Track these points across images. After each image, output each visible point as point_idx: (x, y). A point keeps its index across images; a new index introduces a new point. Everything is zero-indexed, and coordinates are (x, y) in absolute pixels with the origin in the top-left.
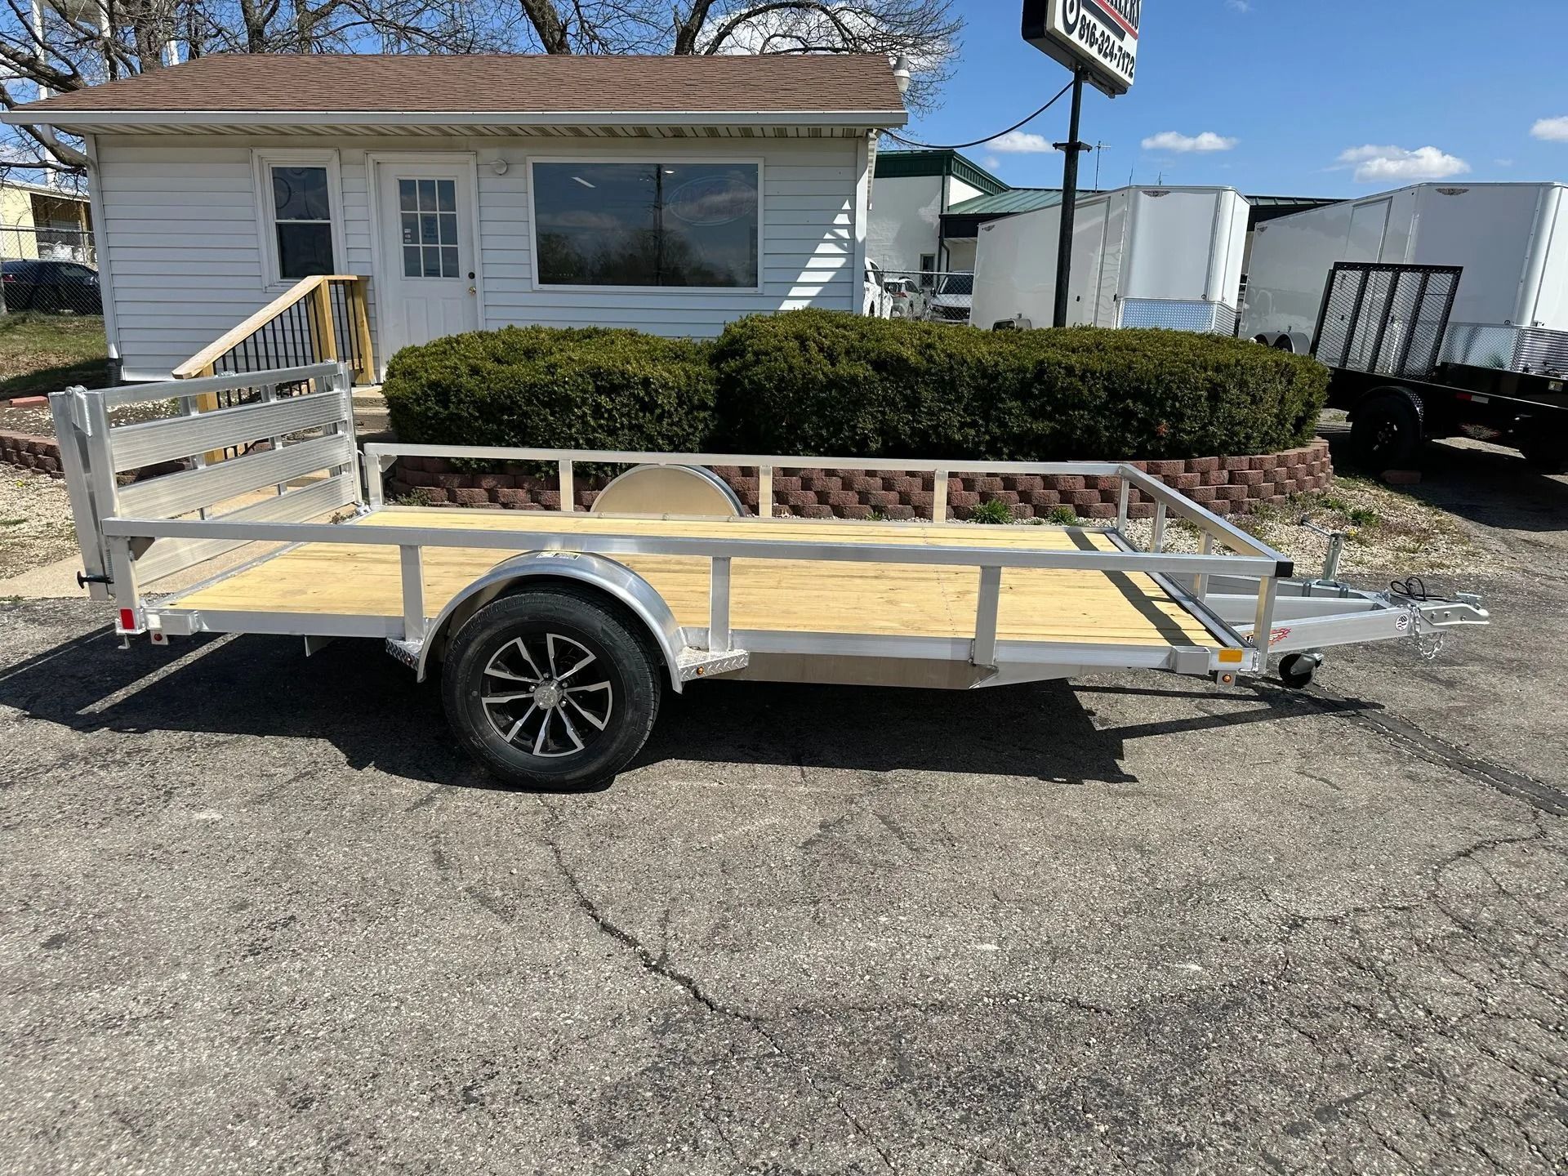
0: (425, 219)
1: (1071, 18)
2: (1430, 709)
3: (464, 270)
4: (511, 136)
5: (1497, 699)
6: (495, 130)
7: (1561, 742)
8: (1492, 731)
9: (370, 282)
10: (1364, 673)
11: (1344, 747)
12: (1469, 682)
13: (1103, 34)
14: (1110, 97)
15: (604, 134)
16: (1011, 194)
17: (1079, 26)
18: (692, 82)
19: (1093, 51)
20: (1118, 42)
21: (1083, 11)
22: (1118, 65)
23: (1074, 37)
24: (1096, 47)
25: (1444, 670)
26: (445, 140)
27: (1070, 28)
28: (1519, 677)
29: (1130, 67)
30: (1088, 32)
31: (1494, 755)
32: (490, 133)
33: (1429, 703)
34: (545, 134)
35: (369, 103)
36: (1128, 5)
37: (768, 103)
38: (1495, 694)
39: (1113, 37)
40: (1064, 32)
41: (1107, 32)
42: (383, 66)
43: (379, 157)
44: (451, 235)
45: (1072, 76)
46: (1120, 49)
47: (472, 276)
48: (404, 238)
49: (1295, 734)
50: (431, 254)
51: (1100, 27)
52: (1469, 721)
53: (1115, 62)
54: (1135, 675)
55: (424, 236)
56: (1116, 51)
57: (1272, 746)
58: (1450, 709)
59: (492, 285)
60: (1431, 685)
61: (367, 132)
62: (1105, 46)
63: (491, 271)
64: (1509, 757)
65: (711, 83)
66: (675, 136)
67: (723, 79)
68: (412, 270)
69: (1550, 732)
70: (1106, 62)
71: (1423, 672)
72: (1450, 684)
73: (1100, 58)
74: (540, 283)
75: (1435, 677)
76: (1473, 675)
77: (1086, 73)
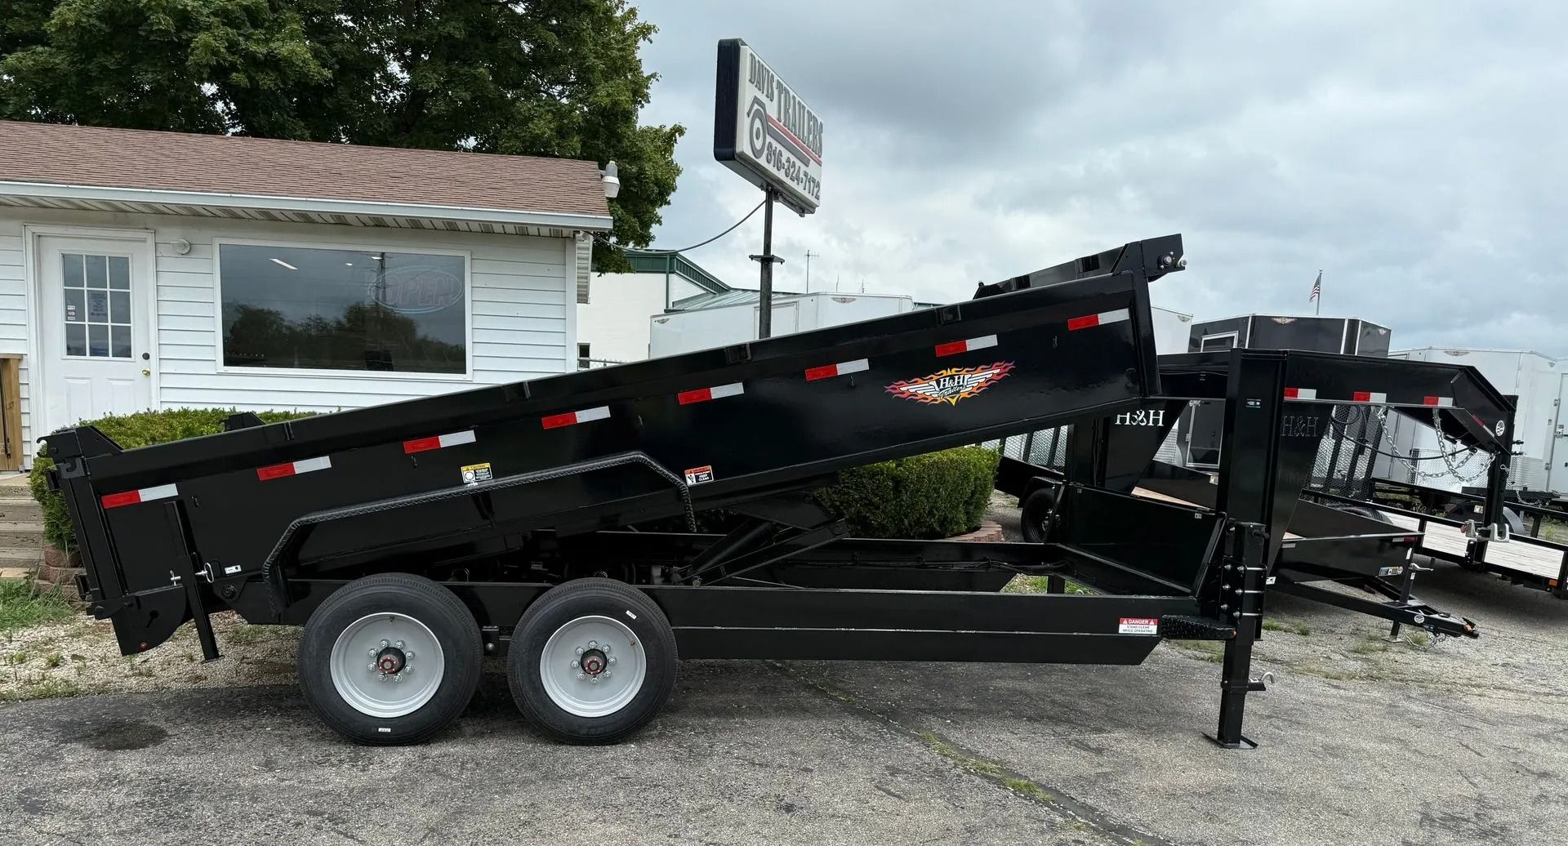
0: (92, 295)
1: (758, 144)
2: (1080, 776)
3: (137, 349)
4: (194, 217)
5: (1138, 763)
6: (177, 209)
7: (1188, 802)
8: (1132, 794)
9: (24, 361)
10: (1025, 744)
11: (1004, 819)
12: (1115, 748)
13: (788, 160)
14: (801, 216)
15: (298, 220)
16: (733, 294)
17: (766, 152)
18: (397, 175)
19: (781, 175)
20: (803, 168)
21: (769, 139)
22: (805, 189)
23: (762, 161)
24: (783, 171)
25: (1094, 738)
26: (120, 216)
27: (758, 154)
28: (1156, 741)
29: (816, 189)
30: (774, 156)
31: (1133, 818)
32: (171, 212)
33: (1080, 770)
34: (233, 218)
35: (28, 174)
36: (811, 136)
37: (473, 200)
38: (1136, 759)
39: (798, 163)
40: (753, 157)
41: (793, 158)
42: (52, 136)
43: (39, 229)
44: (123, 314)
45: (763, 195)
46: (806, 174)
47: (146, 356)
48: (67, 315)
49: (963, 808)
50: (99, 333)
51: (786, 154)
52: (1113, 786)
53: (801, 186)
54: (823, 757)
55: (91, 314)
56: (802, 175)
57: (941, 821)
58: (1098, 775)
59: (168, 367)
60: (1083, 753)
61: (24, 203)
62: (792, 170)
63: (167, 353)
64: (1145, 819)
65: (416, 176)
66: (377, 225)
67: (428, 173)
68: (74, 349)
69: (1179, 792)
70: (793, 185)
71: (1077, 740)
72: (1099, 751)
73: (787, 181)
74: (225, 364)
75: (1087, 746)
76: (1118, 741)
77: (776, 194)
